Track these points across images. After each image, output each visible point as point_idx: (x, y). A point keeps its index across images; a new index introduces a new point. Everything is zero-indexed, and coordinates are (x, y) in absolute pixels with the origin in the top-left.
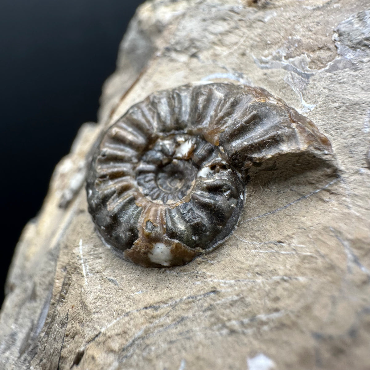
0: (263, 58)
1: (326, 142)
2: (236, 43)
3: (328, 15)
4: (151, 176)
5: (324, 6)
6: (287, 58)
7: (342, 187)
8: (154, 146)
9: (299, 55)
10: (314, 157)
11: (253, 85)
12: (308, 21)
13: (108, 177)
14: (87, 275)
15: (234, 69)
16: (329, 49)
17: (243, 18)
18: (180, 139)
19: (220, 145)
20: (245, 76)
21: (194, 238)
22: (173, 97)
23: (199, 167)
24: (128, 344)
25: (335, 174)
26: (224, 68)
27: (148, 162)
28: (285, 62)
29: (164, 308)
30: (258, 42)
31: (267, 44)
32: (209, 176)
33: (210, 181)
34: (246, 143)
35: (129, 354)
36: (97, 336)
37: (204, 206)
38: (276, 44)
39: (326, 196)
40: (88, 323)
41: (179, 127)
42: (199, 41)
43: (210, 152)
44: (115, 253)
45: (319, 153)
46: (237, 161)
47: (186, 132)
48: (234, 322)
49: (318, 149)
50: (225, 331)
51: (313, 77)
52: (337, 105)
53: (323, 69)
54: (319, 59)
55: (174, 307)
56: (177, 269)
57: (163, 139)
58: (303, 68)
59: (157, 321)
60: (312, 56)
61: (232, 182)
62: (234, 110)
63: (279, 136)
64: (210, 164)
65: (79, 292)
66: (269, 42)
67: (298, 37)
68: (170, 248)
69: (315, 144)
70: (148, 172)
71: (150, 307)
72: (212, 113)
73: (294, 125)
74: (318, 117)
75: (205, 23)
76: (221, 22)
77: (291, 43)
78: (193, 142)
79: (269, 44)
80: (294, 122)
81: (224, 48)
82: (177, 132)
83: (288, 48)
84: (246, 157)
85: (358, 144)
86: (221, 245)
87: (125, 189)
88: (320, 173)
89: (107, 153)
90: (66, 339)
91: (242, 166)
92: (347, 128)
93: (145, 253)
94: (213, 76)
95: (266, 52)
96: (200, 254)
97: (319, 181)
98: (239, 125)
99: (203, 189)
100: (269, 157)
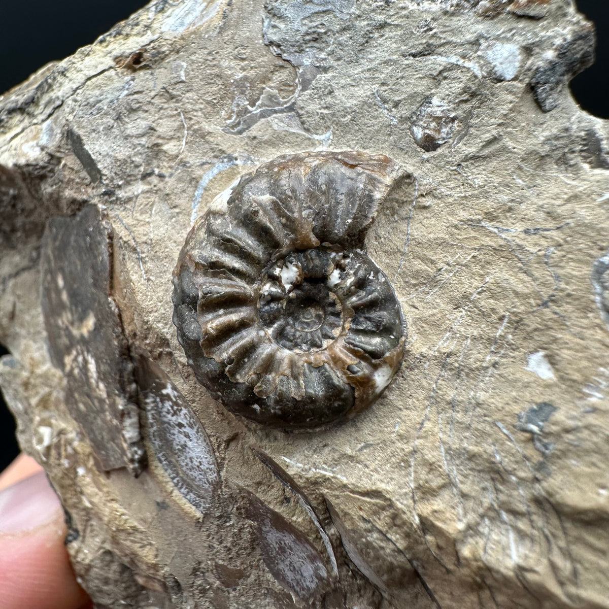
0: (229, 122)
2: (181, 126)
5: (224, 23)
6: (252, 104)
7: (427, 183)
9: (261, 93)
14: (334, 472)
16: (282, 67)
19: (322, 242)
24: (445, 467)
25: (414, 178)
28: (256, 111)
32: (342, 277)
33: (352, 280)
35: (455, 472)
36: (413, 496)
37: (373, 305)
39: (424, 202)
48: (488, 358)
51: (297, 106)
53: (297, 91)
54: (284, 84)
58: (278, 104)
60: (273, 85)
61: (364, 262)
63: (365, 189)
64: (333, 266)
67: (240, 75)
77: (239, 85)
95: (223, 113)
99: (355, 293)
100: (376, 214)
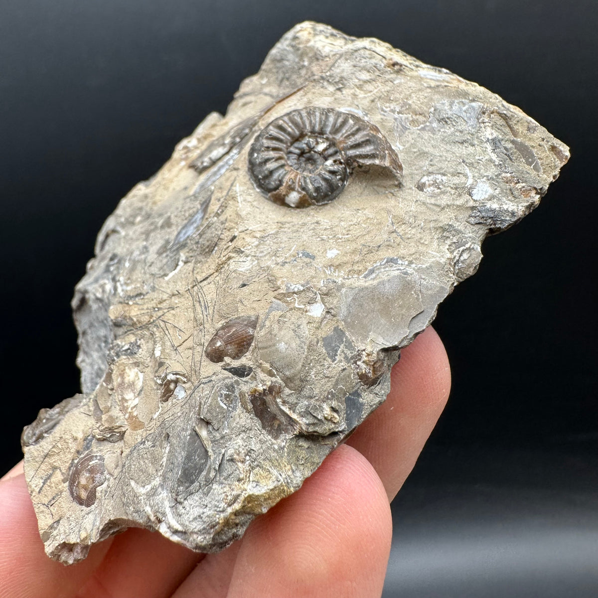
0: (384, 108)
1: (400, 168)
2: (371, 91)
3: (434, 95)
4: (295, 156)
5: (434, 87)
6: (399, 113)
7: (400, 194)
8: (302, 140)
9: (406, 114)
10: (391, 172)
11: (372, 123)
12: (421, 94)
13: (271, 148)
14: (241, 202)
15: (363, 108)
16: (425, 116)
17: (381, 75)
18: (320, 140)
19: (343, 150)
20: (369, 116)
21: (314, 194)
22: (323, 114)
23: (326, 159)
24: (266, 235)
25: (400, 186)
26: (357, 106)
27: (297, 148)
28: (396, 116)
29: (287, 225)
30: (385, 96)
31: (390, 100)
32: (332, 165)
33: (332, 168)
34: (358, 153)
35: (265, 240)
36: (246, 230)
37: (325, 180)
38: (396, 101)
39: (390, 196)
40: (241, 224)
41: (322, 133)
42: (346, 80)
43: (336, 152)
44: (262, 194)
45: (395, 171)
46: (349, 161)
47: (325, 137)
48: (324, 236)
49: (394, 168)
50: (319, 239)
51: (409, 131)
52: (415, 150)
53: (417, 128)
54: (417, 121)
55: (293, 226)
56: (298, 210)
57: (310, 137)
58: (406, 123)
59: (283, 230)
60: (414, 117)
61: (343, 172)
62: (357, 133)
63: (377, 154)
64: (334, 159)
65: (235, 209)
66: (392, 99)
67: (410, 102)
68: (300, 195)
69: (394, 165)
70: (295, 154)
71: (280, 223)
72: (344, 131)
73: (387, 152)
74: (402, 154)
75: (355, 69)
76: (365, 72)
77: (405, 104)
78: (328, 144)
79: (391, 100)
80: (387, 150)
81: (362, 92)
82: (319, 136)
83: (402, 107)
84: (356, 160)
85: (417, 174)
86: (327, 204)
87: (280, 158)
88: (391, 183)
89: (273, 134)
90: (224, 230)
91: (352, 165)
92: (415, 165)
93: (284, 195)
94: (349, 109)
95: (388, 105)
96: (314, 204)
97: (390, 187)
98: (358, 142)
99: (326, 171)
100: (368, 164)
